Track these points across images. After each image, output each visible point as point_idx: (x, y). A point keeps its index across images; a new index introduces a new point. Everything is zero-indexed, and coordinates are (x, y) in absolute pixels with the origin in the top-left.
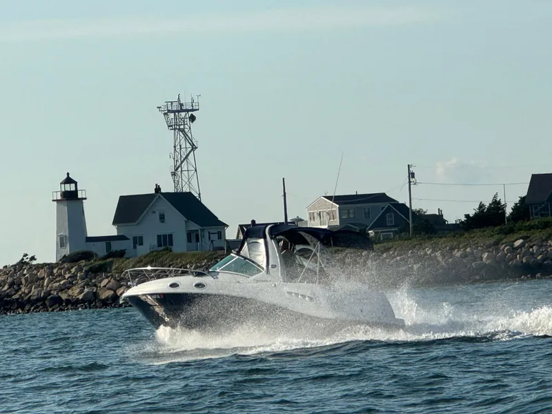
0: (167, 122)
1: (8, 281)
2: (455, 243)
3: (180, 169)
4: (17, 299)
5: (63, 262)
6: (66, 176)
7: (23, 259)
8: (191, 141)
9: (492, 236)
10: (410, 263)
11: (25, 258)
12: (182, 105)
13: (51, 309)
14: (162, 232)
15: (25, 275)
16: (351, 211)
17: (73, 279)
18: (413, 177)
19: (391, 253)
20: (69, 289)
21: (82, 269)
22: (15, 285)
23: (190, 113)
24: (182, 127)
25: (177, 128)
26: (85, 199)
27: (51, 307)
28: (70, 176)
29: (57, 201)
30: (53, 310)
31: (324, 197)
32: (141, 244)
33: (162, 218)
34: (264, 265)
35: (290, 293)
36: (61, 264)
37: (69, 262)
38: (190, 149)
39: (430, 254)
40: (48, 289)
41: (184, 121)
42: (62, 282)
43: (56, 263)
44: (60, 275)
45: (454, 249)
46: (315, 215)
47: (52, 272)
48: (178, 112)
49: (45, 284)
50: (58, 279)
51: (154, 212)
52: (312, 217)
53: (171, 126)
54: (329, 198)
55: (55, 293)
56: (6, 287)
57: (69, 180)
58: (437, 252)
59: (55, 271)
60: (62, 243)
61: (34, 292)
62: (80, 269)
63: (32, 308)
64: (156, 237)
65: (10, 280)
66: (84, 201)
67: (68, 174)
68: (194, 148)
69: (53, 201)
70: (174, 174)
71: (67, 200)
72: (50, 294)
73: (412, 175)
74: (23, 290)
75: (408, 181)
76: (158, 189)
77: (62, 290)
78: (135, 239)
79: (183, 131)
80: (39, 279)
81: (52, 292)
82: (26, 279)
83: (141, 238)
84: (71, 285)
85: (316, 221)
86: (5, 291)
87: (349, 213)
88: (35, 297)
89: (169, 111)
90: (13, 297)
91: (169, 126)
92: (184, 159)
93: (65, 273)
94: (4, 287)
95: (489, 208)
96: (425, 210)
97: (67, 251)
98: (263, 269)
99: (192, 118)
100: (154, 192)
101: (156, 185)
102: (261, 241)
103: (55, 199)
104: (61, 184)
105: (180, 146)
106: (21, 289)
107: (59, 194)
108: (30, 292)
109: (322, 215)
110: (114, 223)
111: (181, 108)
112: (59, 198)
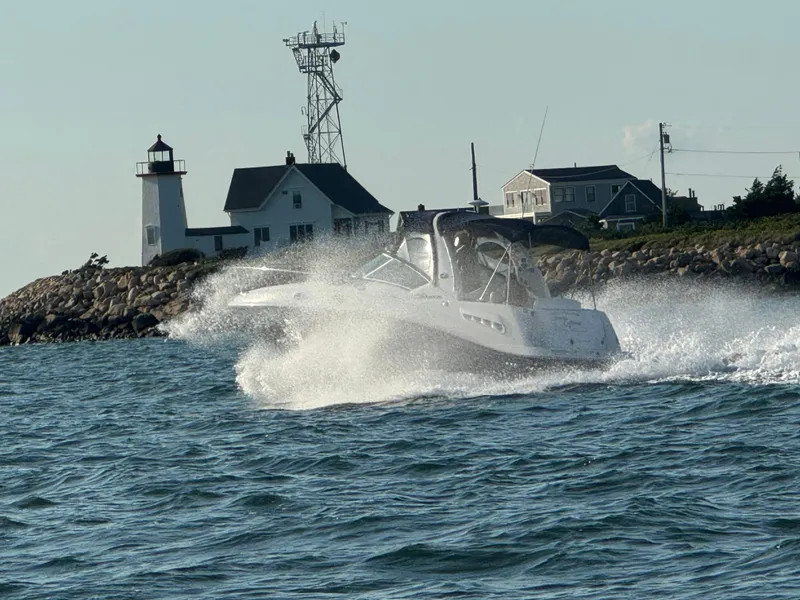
0: (298, 61)
1: (74, 293)
2: (737, 238)
3: (316, 130)
4: (88, 320)
5: (155, 266)
6: (156, 140)
7: (90, 261)
8: (334, 89)
9: (791, 227)
10: (673, 267)
11: (93, 260)
12: (319, 37)
13: (140, 335)
14: (296, 222)
15: (98, 284)
16: (568, 192)
17: (170, 290)
18: (667, 141)
19: (644, 251)
20: (165, 304)
21: (184, 275)
22: (85, 299)
23: (331, 49)
24: (319, 69)
25: (312, 69)
26: (185, 173)
27: (140, 330)
28: (162, 140)
29: (143, 176)
30: (143, 336)
31: (529, 171)
32: (267, 239)
33: (297, 201)
34: (431, 272)
35: (468, 317)
36: (153, 269)
37: (163, 266)
38: (331, 102)
39: (702, 254)
40: (134, 304)
41: (322, 60)
42: (154, 295)
43: (144, 267)
44: (151, 285)
45: (737, 247)
46: (516, 197)
47: (139, 280)
48: (315, 46)
49: (129, 297)
50: (148, 290)
51: (285, 193)
52: (510, 201)
53: (304, 67)
54: (537, 173)
55: (145, 310)
56: (71, 302)
57: (160, 146)
58: (712, 250)
59: (143, 278)
60: (150, 237)
61: (113, 308)
62: (181, 276)
63: (112, 333)
64: (289, 229)
65: (76, 291)
66: (182, 176)
67: (159, 137)
68: (337, 99)
69: (138, 176)
70: (308, 138)
71: (158, 175)
72: (137, 312)
73: (665, 138)
74: (96, 306)
75: (659, 147)
76: (290, 159)
77: (154, 306)
78: (257, 231)
79: (321, 74)
80: (119, 290)
81: (140, 309)
82: (101, 291)
83: (266, 231)
84: (168, 299)
85: (516, 206)
86: (70, 307)
87: (564, 196)
88: (115, 317)
89: (301, 46)
90: (82, 317)
91: (301, 68)
92: (323, 116)
93: (158, 282)
94: (67, 302)
95: (769, 189)
96: (673, 191)
97: (158, 250)
98: (429, 278)
99: (335, 56)
100: (284, 163)
101: (288, 153)
102: (427, 237)
103: (140, 173)
104: (149, 151)
105: (317, 96)
106: (92, 304)
107: (146, 167)
108: (107, 309)
109: (524, 198)
110: (227, 208)
111: (318, 41)
112: (146, 171)
